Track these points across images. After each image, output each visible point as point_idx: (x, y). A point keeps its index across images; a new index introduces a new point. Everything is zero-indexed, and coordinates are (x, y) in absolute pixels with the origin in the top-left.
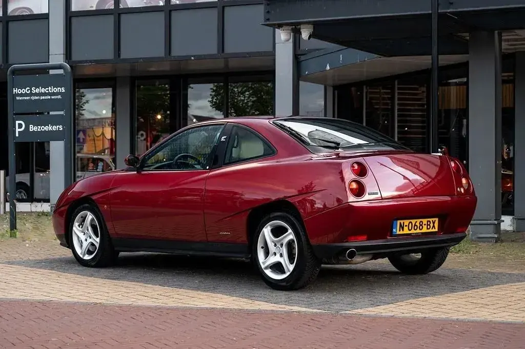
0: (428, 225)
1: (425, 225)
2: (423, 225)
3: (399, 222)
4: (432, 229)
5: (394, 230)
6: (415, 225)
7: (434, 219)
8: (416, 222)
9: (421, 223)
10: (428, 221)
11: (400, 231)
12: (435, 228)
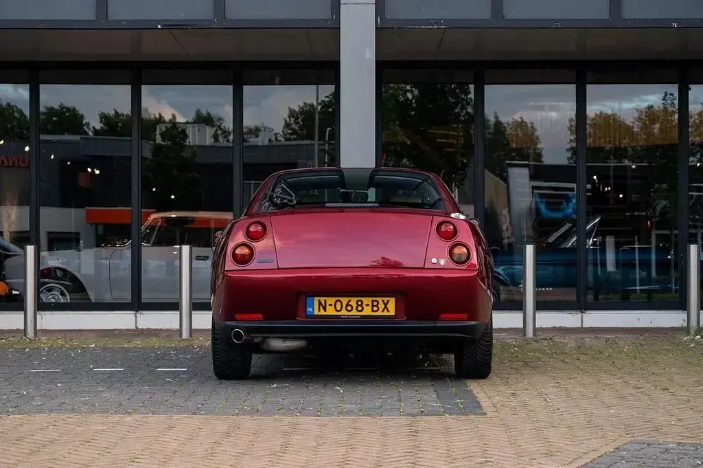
0: (373, 306)
1: (367, 305)
2: (364, 305)
3: (316, 300)
4: (383, 311)
5: (310, 310)
6: (347, 305)
7: (386, 299)
8: (350, 301)
9: (360, 303)
10: (373, 301)
11: (319, 310)
12: (388, 311)
